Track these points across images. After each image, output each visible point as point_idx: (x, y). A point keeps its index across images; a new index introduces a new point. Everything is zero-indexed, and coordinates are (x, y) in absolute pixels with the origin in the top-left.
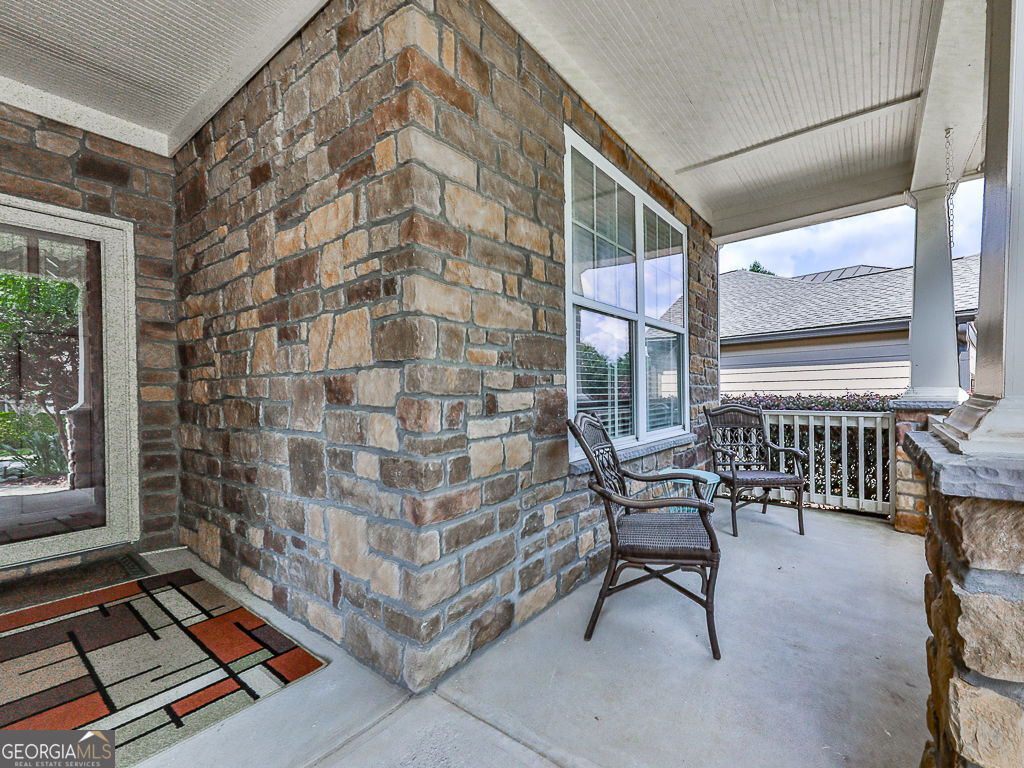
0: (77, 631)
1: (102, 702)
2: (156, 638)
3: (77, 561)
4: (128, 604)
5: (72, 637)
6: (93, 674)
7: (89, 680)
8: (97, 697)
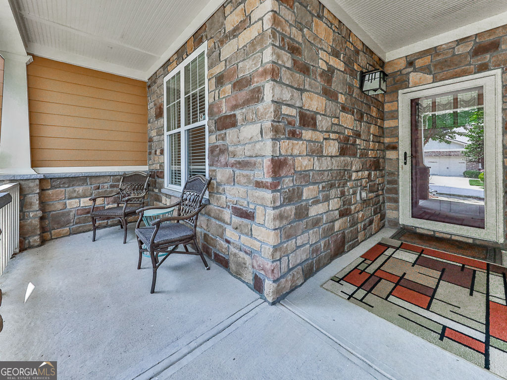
0: (447, 270)
1: (428, 302)
2: (471, 294)
3: (471, 241)
4: (475, 271)
5: (443, 271)
6: (435, 290)
7: (433, 291)
8: (429, 299)
